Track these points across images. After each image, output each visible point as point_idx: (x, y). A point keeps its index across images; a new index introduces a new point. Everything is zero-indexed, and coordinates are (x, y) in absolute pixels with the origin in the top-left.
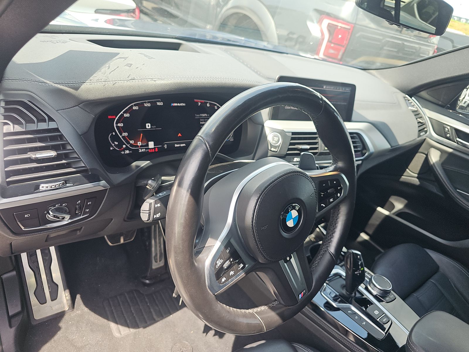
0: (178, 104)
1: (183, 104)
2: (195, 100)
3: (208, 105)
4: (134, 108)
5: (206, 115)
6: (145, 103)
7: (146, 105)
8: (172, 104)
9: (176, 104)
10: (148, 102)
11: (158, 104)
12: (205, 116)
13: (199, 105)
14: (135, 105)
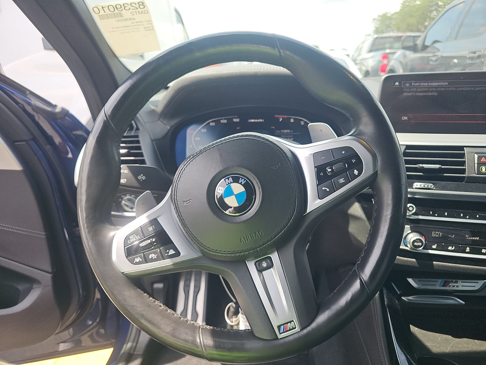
0: (256, 121)
1: (261, 120)
2: (276, 116)
3: (292, 121)
4: (211, 124)
5: (289, 131)
6: (222, 119)
7: (222, 121)
8: (249, 121)
9: (253, 121)
10: (225, 119)
11: (235, 120)
12: (288, 133)
13: (280, 121)
14: (212, 122)
